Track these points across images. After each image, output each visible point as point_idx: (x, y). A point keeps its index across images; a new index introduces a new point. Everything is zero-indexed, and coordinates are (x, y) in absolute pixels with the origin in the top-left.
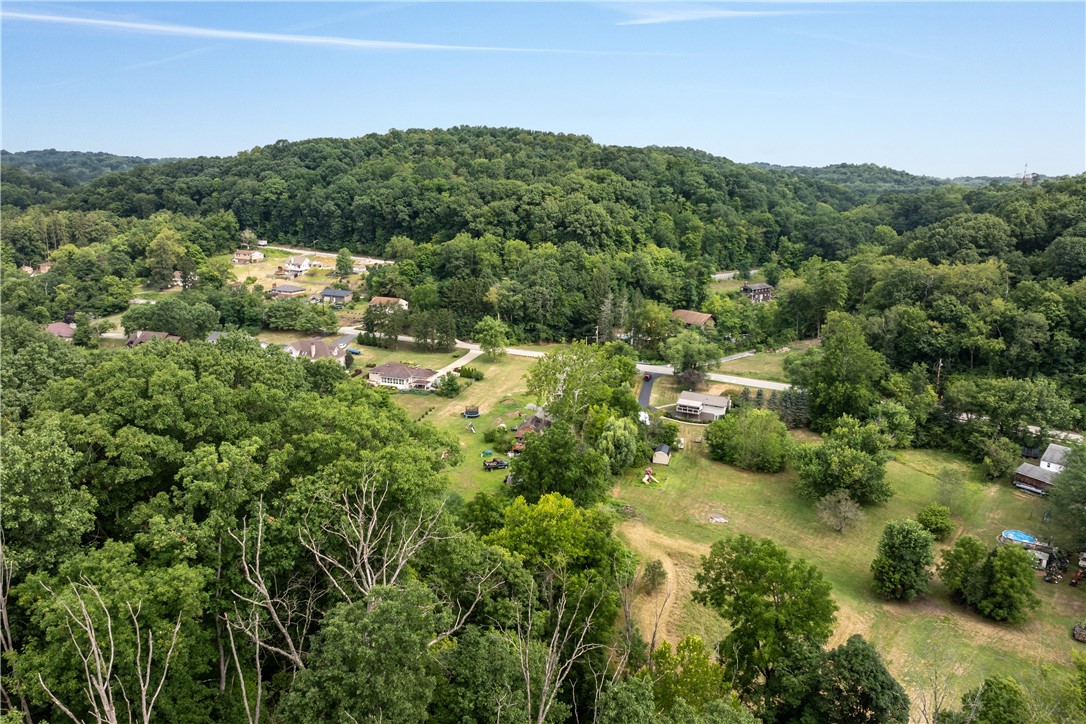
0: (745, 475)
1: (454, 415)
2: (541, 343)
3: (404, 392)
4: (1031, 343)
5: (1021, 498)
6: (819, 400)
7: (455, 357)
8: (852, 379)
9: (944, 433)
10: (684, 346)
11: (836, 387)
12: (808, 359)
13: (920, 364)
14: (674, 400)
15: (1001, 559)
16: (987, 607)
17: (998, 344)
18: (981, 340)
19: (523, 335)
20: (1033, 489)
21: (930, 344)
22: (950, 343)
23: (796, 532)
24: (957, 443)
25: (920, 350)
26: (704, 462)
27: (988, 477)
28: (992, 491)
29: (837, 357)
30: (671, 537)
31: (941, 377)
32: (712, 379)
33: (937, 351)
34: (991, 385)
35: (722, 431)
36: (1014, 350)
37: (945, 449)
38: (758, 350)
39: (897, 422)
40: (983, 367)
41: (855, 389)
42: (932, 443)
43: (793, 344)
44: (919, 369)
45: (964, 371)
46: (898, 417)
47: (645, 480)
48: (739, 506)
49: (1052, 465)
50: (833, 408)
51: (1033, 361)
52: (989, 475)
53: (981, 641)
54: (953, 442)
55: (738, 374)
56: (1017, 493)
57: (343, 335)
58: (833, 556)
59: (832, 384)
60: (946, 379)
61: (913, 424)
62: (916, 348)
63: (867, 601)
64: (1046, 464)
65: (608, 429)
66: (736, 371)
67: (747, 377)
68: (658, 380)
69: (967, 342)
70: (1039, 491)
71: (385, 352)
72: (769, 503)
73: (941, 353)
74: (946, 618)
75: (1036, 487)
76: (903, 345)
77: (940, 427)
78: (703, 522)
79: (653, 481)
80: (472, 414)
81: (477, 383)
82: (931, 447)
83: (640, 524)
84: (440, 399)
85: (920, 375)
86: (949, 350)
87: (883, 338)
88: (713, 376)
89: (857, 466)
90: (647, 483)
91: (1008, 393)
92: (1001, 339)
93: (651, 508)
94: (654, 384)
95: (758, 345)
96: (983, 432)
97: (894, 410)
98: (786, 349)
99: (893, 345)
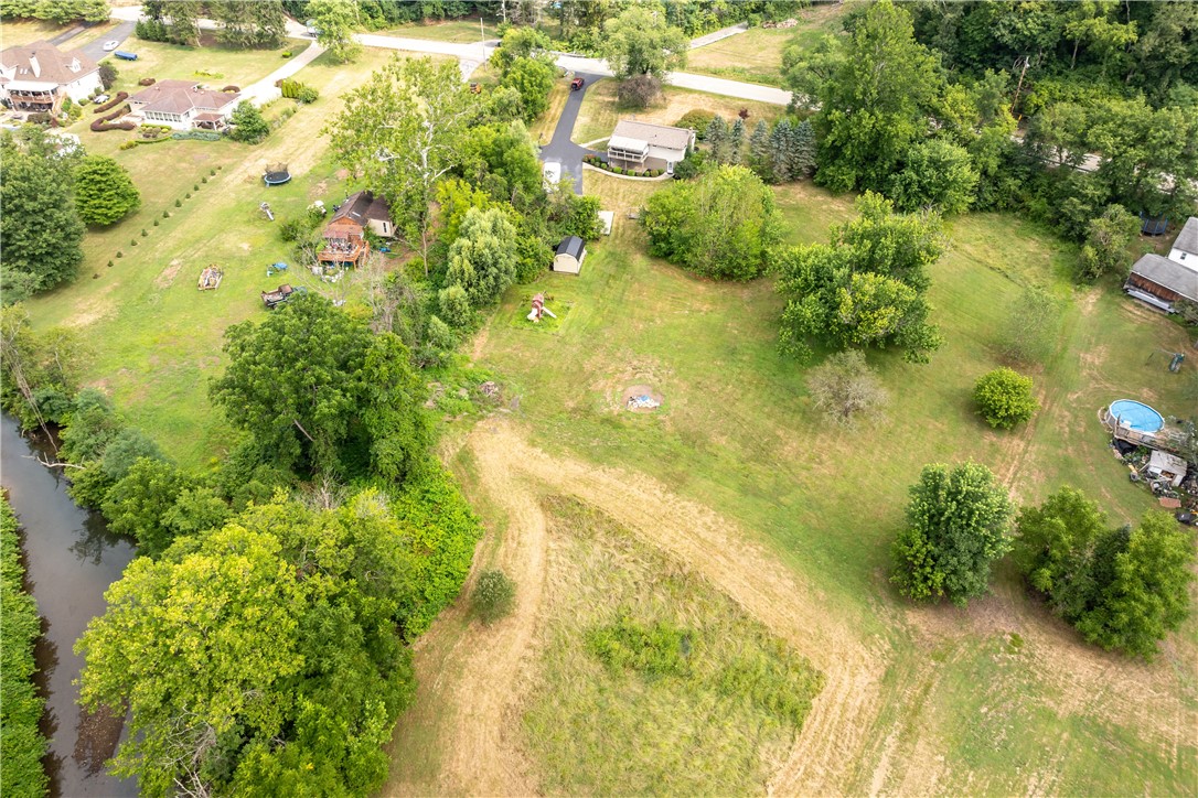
0: (701, 287)
1: (250, 180)
2: (427, 21)
3: (181, 137)
4: (1180, 30)
5: (1136, 316)
6: (830, 138)
7: (285, 56)
8: (888, 102)
9: (1020, 188)
10: (628, 35)
11: (860, 119)
12: (819, 59)
13: (997, 71)
14: (610, 127)
15: (1136, 555)
16: (1093, 631)
17: (1126, 33)
18: (1099, 27)
19: (396, 12)
20: (1155, 300)
21: (1014, 30)
22: (1047, 27)
23: (770, 424)
24: (1039, 207)
25: (996, 40)
26: (639, 261)
27: (1084, 276)
28: (1090, 301)
29: (864, 67)
30: (556, 453)
31: (1024, 83)
32: (675, 83)
33: (1023, 42)
34: (1109, 110)
35: (668, 213)
36: (1150, 42)
37: (1018, 214)
38: (751, 24)
39: (951, 178)
40: (1091, 67)
41: (889, 121)
42: (1000, 204)
43: (802, 13)
44: (996, 80)
45: (1060, 73)
46: (953, 169)
47: (532, 316)
48: (682, 363)
49: (1188, 256)
50: (853, 152)
51: (1176, 61)
52: (1088, 273)
53: (1074, 702)
54: (1033, 204)
55: (716, 73)
56: (1129, 306)
57: (119, 23)
58: (829, 482)
59: (854, 111)
60: (1030, 88)
61: (976, 177)
62: (990, 36)
63: (880, 602)
64: (1180, 253)
65: (465, 234)
66: (713, 65)
67: (729, 78)
68: (593, 87)
69: (1076, 28)
70: (1165, 305)
71: (180, 53)
72: (732, 352)
73: (1029, 46)
74: (1016, 640)
75: (1160, 298)
76: (969, 29)
77: (1016, 177)
78: (616, 409)
79: (546, 315)
80: (277, 178)
81: (307, 108)
82: (997, 210)
83: (505, 424)
84: (236, 146)
85: (994, 90)
86: (1043, 40)
87: (940, 17)
88: (676, 78)
89: (882, 311)
90: (536, 321)
91: (1137, 130)
92: (1132, 25)
93: (533, 380)
94: (586, 96)
95: (751, 16)
96: (1086, 196)
97: (948, 158)
98: (792, 21)
99: (953, 29)
